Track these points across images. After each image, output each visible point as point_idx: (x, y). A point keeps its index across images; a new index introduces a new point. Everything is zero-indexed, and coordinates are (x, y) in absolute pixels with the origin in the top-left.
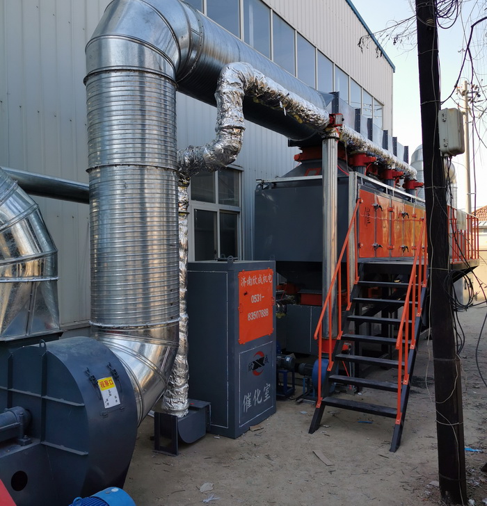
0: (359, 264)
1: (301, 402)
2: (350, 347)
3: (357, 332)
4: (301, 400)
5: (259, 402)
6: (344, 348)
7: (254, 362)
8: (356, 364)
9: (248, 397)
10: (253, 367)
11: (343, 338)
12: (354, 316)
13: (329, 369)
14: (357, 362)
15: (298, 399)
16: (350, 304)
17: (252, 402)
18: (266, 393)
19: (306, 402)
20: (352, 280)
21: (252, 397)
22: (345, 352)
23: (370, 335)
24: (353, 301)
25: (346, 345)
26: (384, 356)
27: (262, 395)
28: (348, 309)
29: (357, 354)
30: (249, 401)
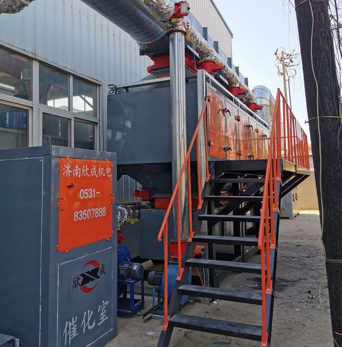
0: (209, 162)
1: (150, 318)
2: (203, 250)
3: (210, 233)
4: (149, 316)
5: (90, 328)
6: (196, 252)
7: (82, 275)
8: (210, 270)
9: (72, 324)
10: (80, 282)
11: (194, 240)
12: (206, 215)
13: (179, 278)
14: (211, 268)
15: (145, 315)
16: (201, 202)
17: (79, 330)
18: (102, 314)
19: (155, 318)
20: (204, 178)
21: (79, 323)
22: (198, 256)
23: (223, 235)
24: (205, 199)
25: (199, 247)
26: (237, 259)
27: (96, 317)
28: (200, 207)
29: (211, 258)
30: (74, 329)
